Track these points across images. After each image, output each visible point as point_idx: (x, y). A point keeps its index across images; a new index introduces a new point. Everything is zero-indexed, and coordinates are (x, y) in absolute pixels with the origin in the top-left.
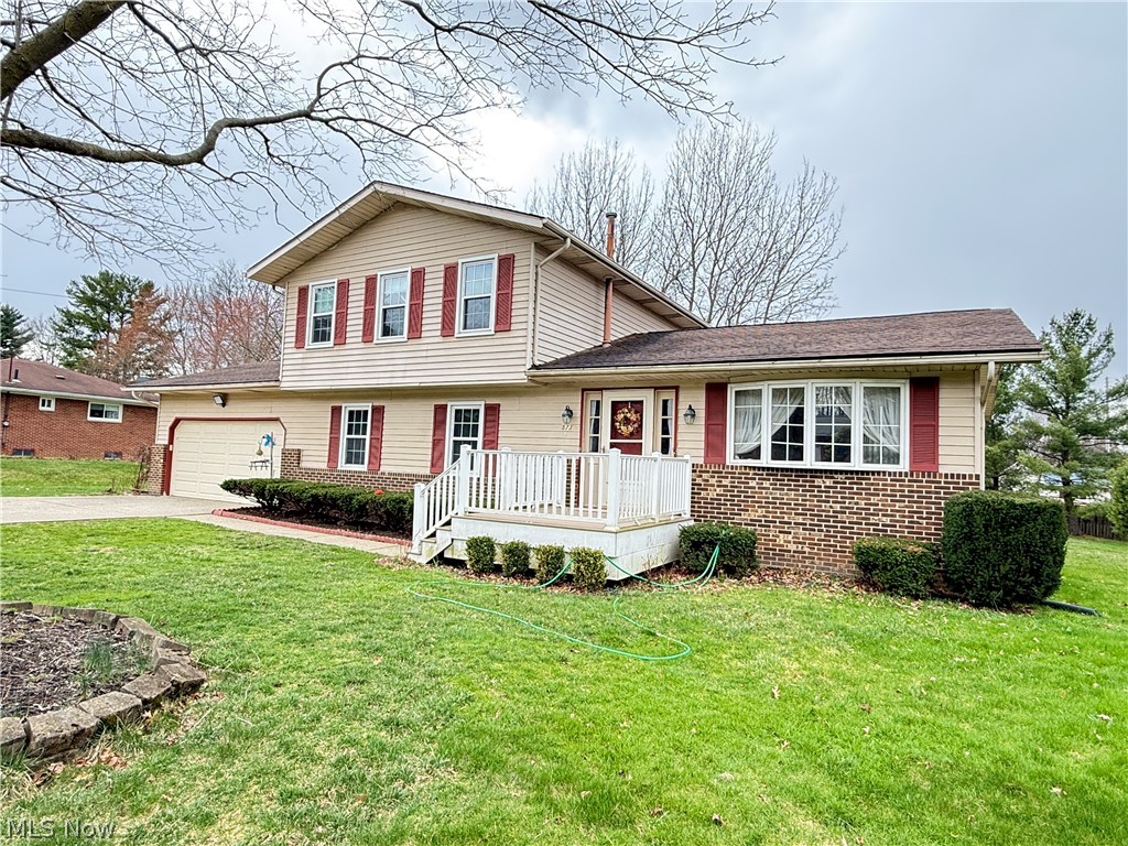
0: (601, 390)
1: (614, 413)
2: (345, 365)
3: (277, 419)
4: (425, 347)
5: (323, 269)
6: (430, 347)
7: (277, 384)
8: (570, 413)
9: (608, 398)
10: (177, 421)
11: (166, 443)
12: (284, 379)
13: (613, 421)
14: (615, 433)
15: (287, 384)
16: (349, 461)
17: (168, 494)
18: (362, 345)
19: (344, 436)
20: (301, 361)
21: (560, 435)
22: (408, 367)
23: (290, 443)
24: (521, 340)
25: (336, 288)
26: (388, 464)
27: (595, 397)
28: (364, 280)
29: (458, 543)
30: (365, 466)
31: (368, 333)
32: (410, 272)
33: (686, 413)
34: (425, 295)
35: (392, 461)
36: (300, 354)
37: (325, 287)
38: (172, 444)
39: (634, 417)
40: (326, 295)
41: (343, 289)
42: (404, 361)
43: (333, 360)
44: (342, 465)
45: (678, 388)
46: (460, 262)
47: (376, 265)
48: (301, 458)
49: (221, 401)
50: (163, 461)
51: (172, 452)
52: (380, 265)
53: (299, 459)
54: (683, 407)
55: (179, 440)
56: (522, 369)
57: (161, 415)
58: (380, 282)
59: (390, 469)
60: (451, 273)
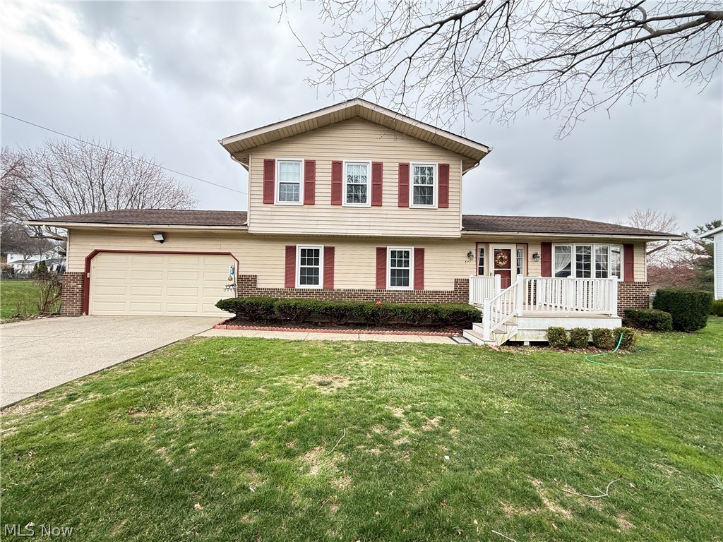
0: (488, 243)
1: (496, 255)
2: (316, 218)
3: (229, 254)
4: (385, 212)
5: (287, 150)
6: (389, 212)
7: (245, 228)
8: (469, 255)
9: (492, 248)
10: (96, 253)
11: (83, 271)
12: (252, 225)
13: (495, 259)
14: (496, 266)
15: (253, 229)
16: (302, 282)
17: (87, 314)
18: (331, 207)
19: (298, 266)
20: (270, 213)
21: (464, 266)
22: (371, 224)
23: (245, 271)
24: (455, 214)
25: (303, 165)
26: (340, 284)
27: (480, 247)
28: (331, 163)
29: (520, 332)
30: (321, 286)
31: (336, 199)
32: (371, 163)
33: (535, 256)
34: (384, 180)
35: (343, 282)
36: (268, 208)
37: (290, 162)
38: (89, 272)
39: (506, 257)
40: (291, 169)
41: (310, 166)
42: (368, 220)
43: (304, 214)
44: (298, 285)
45: (527, 244)
46: (411, 163)
47: (341, 155)
48: (258, 282)
49: (162, 239)
50: (80, 286)
51: (89, 278)
52: (344, 155)
53: (255, 282)
54: (531, 253)
55: (97, 268)
56: (458, 230)
57: (72, 247)
58: (345, 167)
59: (342, 288)
60: (404, 169)
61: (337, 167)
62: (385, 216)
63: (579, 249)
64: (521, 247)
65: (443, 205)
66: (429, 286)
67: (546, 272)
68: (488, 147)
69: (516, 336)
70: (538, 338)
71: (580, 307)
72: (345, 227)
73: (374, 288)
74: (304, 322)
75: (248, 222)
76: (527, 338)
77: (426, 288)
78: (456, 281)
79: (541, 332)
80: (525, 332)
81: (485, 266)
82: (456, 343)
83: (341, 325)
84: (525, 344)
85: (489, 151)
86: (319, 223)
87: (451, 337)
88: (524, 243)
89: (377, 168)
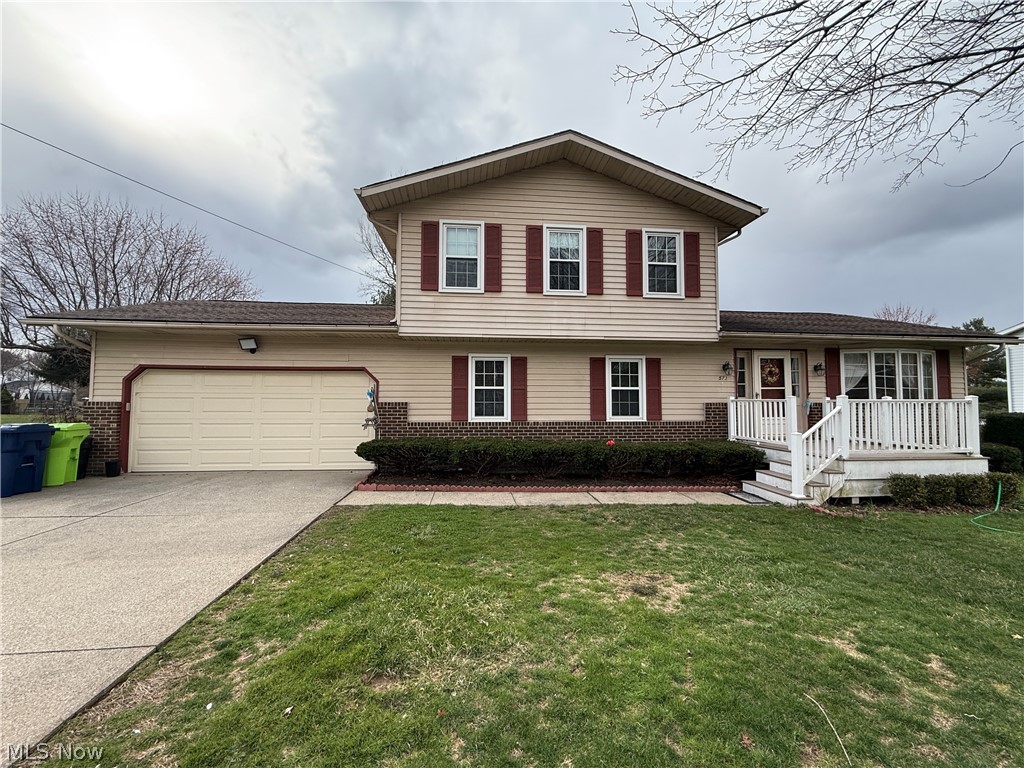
0: (751, 350)
1: (762, 368)
2: (504, 313)
3: (362, 370)
4: (607, 304)
6: (613, 304)
7: (393, 328)
8: (725, 367)
9: (757, 357)
10: (141, 370)
11: (119, 399)
12: (403, 324)
13: (762, 373)
14: (764, 383)
15: (408, 328)
16: (478, 413)
17: (126, 472)
18: (526, 295)
19: (472, 387)
20: (432, 305)
21: (718, 384)
22: (588, 321)
23: (387, 396)
24: (710, 306)
25: (482, 231)
26: (537, 414)
27: (740, 355)
28: (524, 228)
29: (848, 484)
30: (507, 417)
31: (534, 285)
32: (585, 230)
33: (816, 368)
34: (605, 255)
35: (541, 411)
36: (428, 298)
37: (462, 228)
38: (129, 402)
39: (777, 371)
40: (464, 237)
41: (493, 234)
42: (583, 315)
43: (484, 307)
44: (472, 417)
45: (806, 351)
46: (644, 230)
47: (541, 217)
48: (410, 412)
49: (254, 346)
50: (115, 425)
51: (129, 412)
52: (545, 217)
53: (406, 415)
54: (811, 364)
55: (142, 395)
56: (714, 330)
57: (99, 361)
58: (546, 234)
59: (541, 419)
60: (633, 239)
61: (534, 235)
62: (608, 310)
63: (878, 357)
64: (796, 356)
65: (693, 294)
66: (669, 414)
67: (833, 391)
68: (760, 208)
69: (841, 490)
70: (872, 492)
71: (912, 444)
72: (549, 327)
73: (588, 419)
74: (491, 475)
75: (397, 318)
76: (856, 492)
77: (665, 418)
78: (708, 407)
79: (876, 483)
80: (854, 484)
81: (747, 384)
82: (745, 503)
83: (551, 478)
84: (854, 502)
85: (762, 214)
86: (508, 320)
87: (727, 493)
88: (800, 350)
89: (595, 237)
